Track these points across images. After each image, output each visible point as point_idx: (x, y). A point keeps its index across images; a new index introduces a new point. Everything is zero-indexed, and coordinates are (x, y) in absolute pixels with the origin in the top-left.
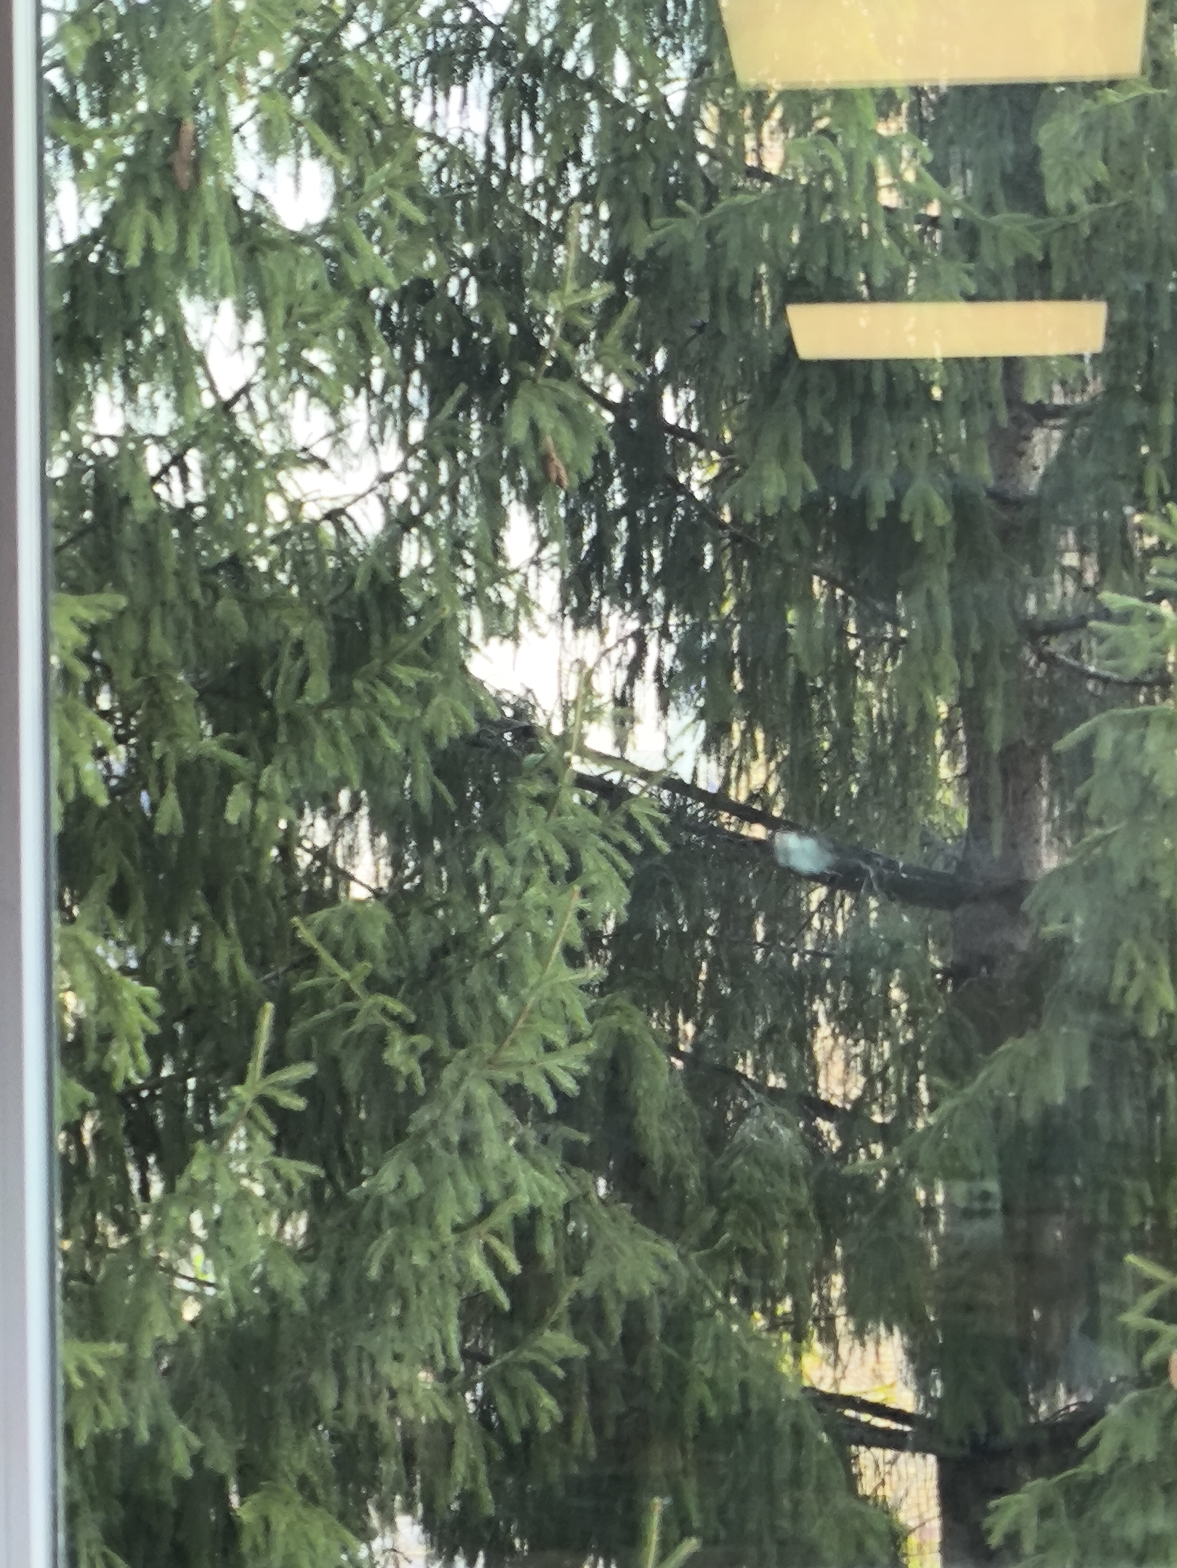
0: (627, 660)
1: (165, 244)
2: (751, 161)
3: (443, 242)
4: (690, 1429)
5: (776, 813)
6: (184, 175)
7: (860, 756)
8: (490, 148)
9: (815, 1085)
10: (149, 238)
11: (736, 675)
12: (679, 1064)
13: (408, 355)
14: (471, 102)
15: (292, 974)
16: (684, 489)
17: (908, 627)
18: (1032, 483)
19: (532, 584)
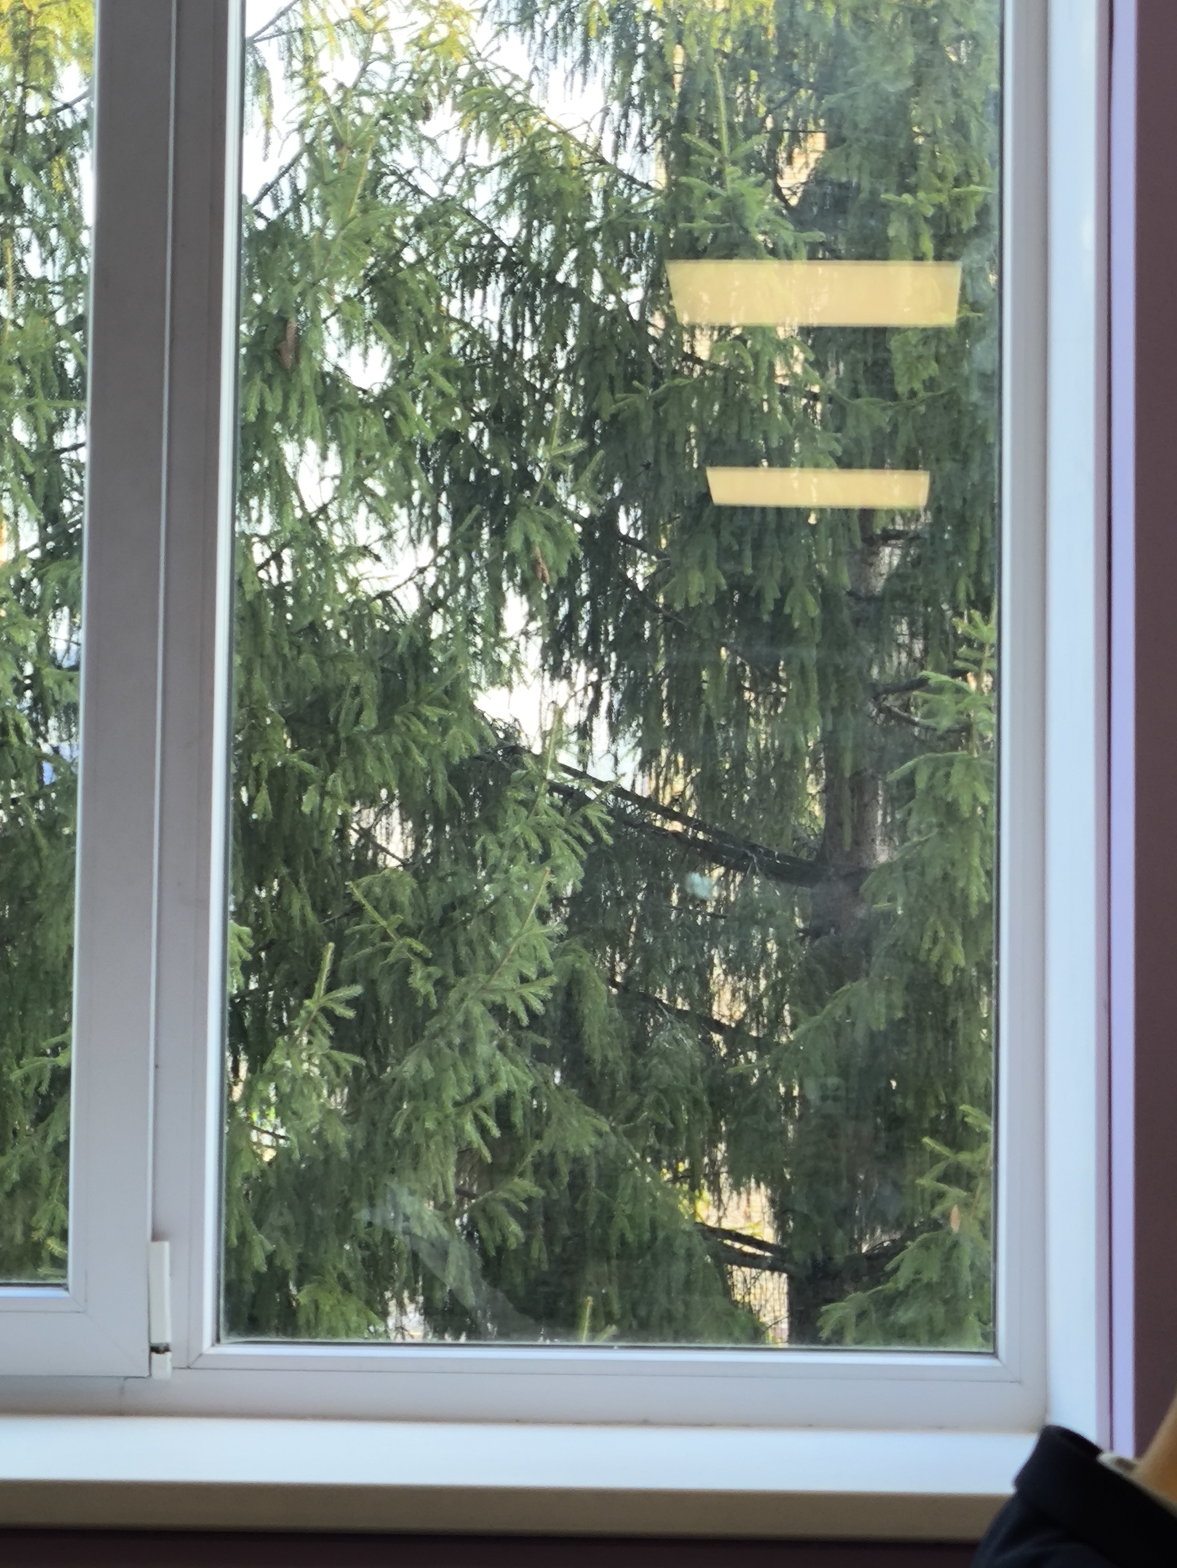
0: (587, 702)
1: (273, 406)
2: (686, 349)
3: (467, 402)
4: (614, 1249)
5: (690, 814)
6: (289, 358)
7: (750, 774)
8: (502, 332)
9: (710, 1009)
10: (262, 402)
11: (665, 715)
12: (614, 991)
13: (438, 478)
14: (489, 300)
15: (345, 920)
16: (632, 584)
17: (787, 685)
18: (879, 585)
19: (522, 648)
